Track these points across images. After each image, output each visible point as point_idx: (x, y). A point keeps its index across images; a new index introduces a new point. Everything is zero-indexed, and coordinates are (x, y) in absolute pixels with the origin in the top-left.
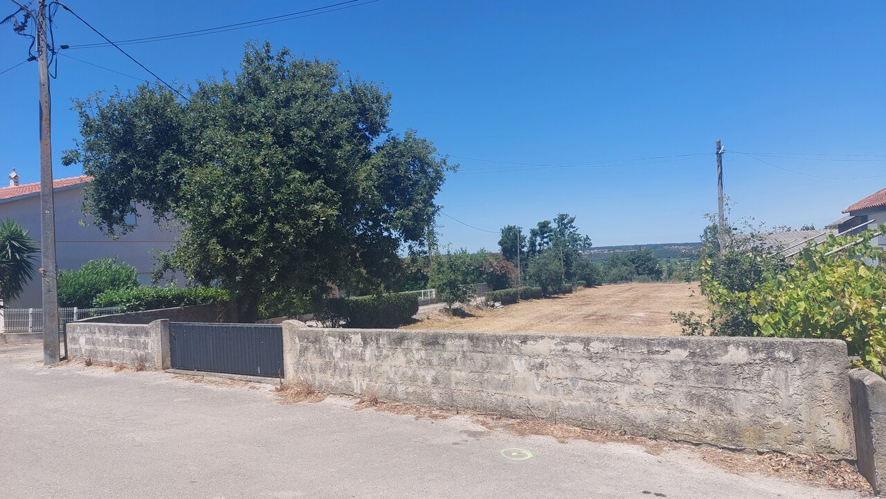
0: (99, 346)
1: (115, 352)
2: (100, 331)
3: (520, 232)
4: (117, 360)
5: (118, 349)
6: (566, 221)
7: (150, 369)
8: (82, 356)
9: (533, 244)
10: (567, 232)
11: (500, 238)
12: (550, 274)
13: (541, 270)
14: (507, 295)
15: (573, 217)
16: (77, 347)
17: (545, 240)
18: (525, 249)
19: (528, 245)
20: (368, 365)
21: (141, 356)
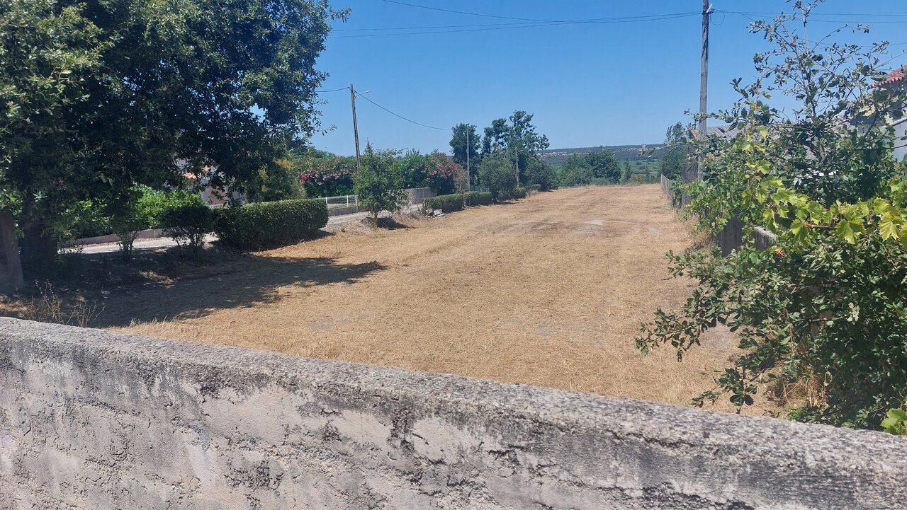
3: (473, 131)
6: (523, 119)
9: (487, 145)
10: (523, 131)
11: (452, 138)
12: (501, 176)
13: (491, 172)
14: (450, 201)
15: (531, 115)
17: (500, 140)
18: (479, 151)
19: (482, 146)
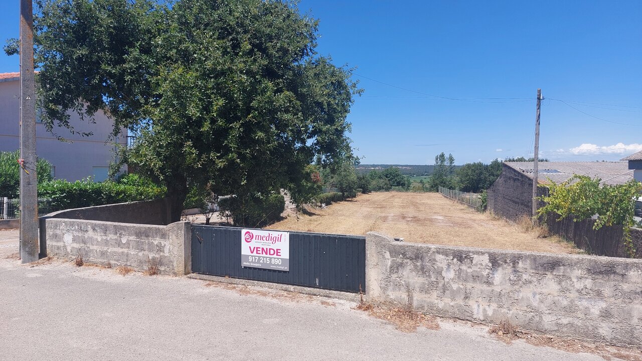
0: (92, 245)
1: (115, 252)
2: (94, 229)
4: (118, 261)
5: (121, 250)
7: (166, 273)
8: (67, 254)
12: (349, 183)
13: (342, 180)
16: (61, 244)
20: (497, 289)
21: (154, 259)
